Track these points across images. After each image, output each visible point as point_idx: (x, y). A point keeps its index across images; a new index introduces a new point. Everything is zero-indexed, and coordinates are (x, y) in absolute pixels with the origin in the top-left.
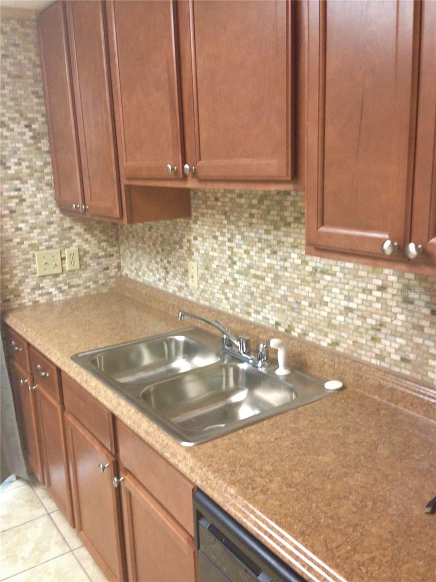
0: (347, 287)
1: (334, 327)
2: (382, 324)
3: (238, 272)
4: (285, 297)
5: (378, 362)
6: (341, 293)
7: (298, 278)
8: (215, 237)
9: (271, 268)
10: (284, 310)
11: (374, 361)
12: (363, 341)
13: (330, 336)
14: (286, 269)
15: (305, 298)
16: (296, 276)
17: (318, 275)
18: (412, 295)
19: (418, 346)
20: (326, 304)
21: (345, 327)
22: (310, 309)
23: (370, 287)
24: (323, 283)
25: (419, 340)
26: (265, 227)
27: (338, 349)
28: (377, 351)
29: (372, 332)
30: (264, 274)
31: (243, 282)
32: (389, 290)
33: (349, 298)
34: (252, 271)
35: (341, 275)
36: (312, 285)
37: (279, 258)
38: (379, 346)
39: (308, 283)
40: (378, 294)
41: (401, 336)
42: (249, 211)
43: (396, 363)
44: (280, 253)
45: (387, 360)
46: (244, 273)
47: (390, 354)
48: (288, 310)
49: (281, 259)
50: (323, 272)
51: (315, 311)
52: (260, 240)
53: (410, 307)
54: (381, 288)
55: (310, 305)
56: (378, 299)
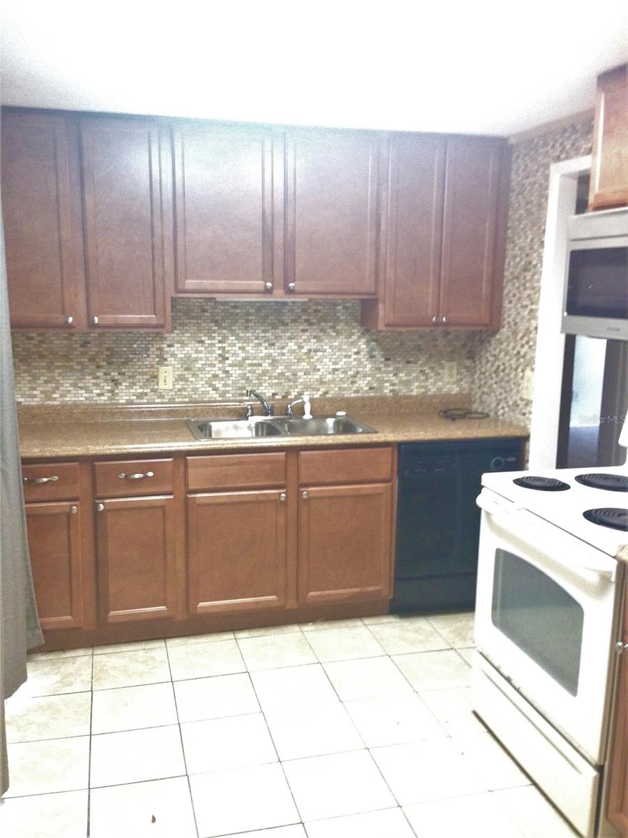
0: (334, 357)
1: (325, 383)
2: (358, 373)
3: (230, 365)
4: (282, 374)
5: (356, 395)
6: (330, 361)
7: (295, 358)
8: (202, 342)
9: (268, 356)
10: (281, 383)
11: (353, 395)
12: (346, 386)
13: (322, 389)
14: (284, 354)
15: (301, 370)
16: (293, 357)
17: (312, 354)
18: (374, 353)
19: (378, 379)
20: (319, 370)
21: (332, 381)
22: (305, 377)
23: (349, 353)
24: (316, 358)
25: (379, 375)
26: (263, 328)
27: (328, 396)
28: (355, 389)
29: (351, 379)
30: (260, 362)
31: (235, 372)
32: (362, 353)
33: (335, 363)
34: (247, 362)
35: (330, 350)
36: (308, 360)
37: (276, 348)
38: (356, 385)
39: (304, 360)
40: (356, 356)
41: (369, 376)
42: (246, 318)
43: (366, 392)
44: (278, 344)
45: (361, 392)
46: (240, 365)
47: (362, 388)
48: (285, 382)
49: (279, 349)
50: (316, 351)
51: (309, 377)
52: (257, 338)
53: (374, 359)
54: (357, 353)
55: (305, 374)
56: (355, 360)
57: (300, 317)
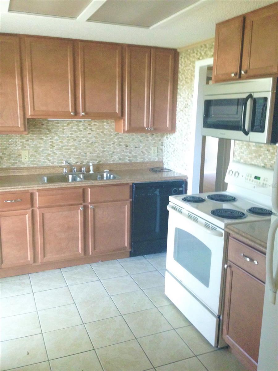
0: (103, 145)
1: (99, 157)
2: (114, 152)
3: (56, 149)
4: (80, 153)
5: (113, 162)
6: (101, 147)
7: (86, 146)
8: (42, 139)
9: (73, 145)
10: (79, 157)
11: (112, 162)
12: (108, 158)
13: (98, 160)
14: (80, 144)
15: (88, 152)
16: (84, 146)
17: (93, 144)
18: (121, 143)
19: (123, 155)
20: (96, 151)
21: (103, 156)
22: (91, 154)
23: (110, 144)
24: (95, 146)
25: (123, 153)
26: (71, 132)
27: (101, 163)
28: (112, 159)
29: (111, 155)
30: (70, 148)
31: (59, 153)
32: (116, 144)
33: (103, 148)
34: (64, 148)
35: (101, 143)
36: (91, 147)
37: (77, 142)
38: (113, 158)
39: (89, 147)
40: (113, 145)
41: (119, 153)
42: (62, 128)
43: (118, 161)
44: (77, 140)
45: (115, 161)
46: (60, 149)
47: (116, 159)
48: (81, 157)
49: (78, 142)
50: (95, 143)
51: (92, 154)
52: (68, 137)
53: (121, 146)
54: (113, 144)
55: (90, 153)
56: (112, 146)
57: (87, 127)
